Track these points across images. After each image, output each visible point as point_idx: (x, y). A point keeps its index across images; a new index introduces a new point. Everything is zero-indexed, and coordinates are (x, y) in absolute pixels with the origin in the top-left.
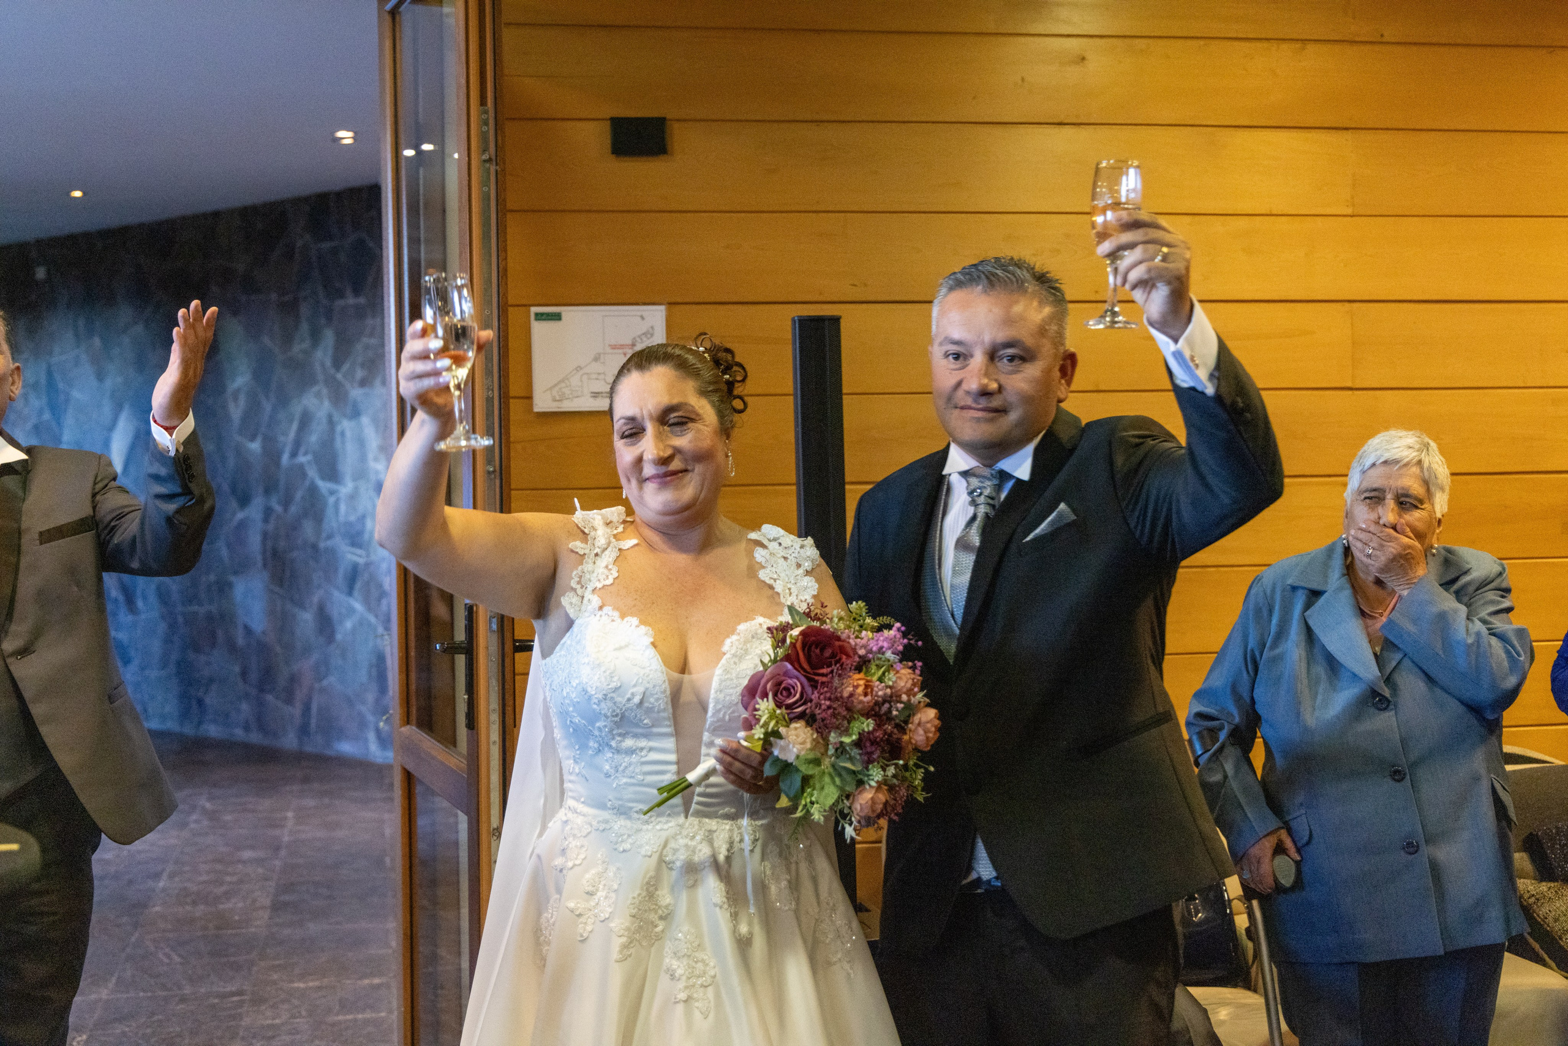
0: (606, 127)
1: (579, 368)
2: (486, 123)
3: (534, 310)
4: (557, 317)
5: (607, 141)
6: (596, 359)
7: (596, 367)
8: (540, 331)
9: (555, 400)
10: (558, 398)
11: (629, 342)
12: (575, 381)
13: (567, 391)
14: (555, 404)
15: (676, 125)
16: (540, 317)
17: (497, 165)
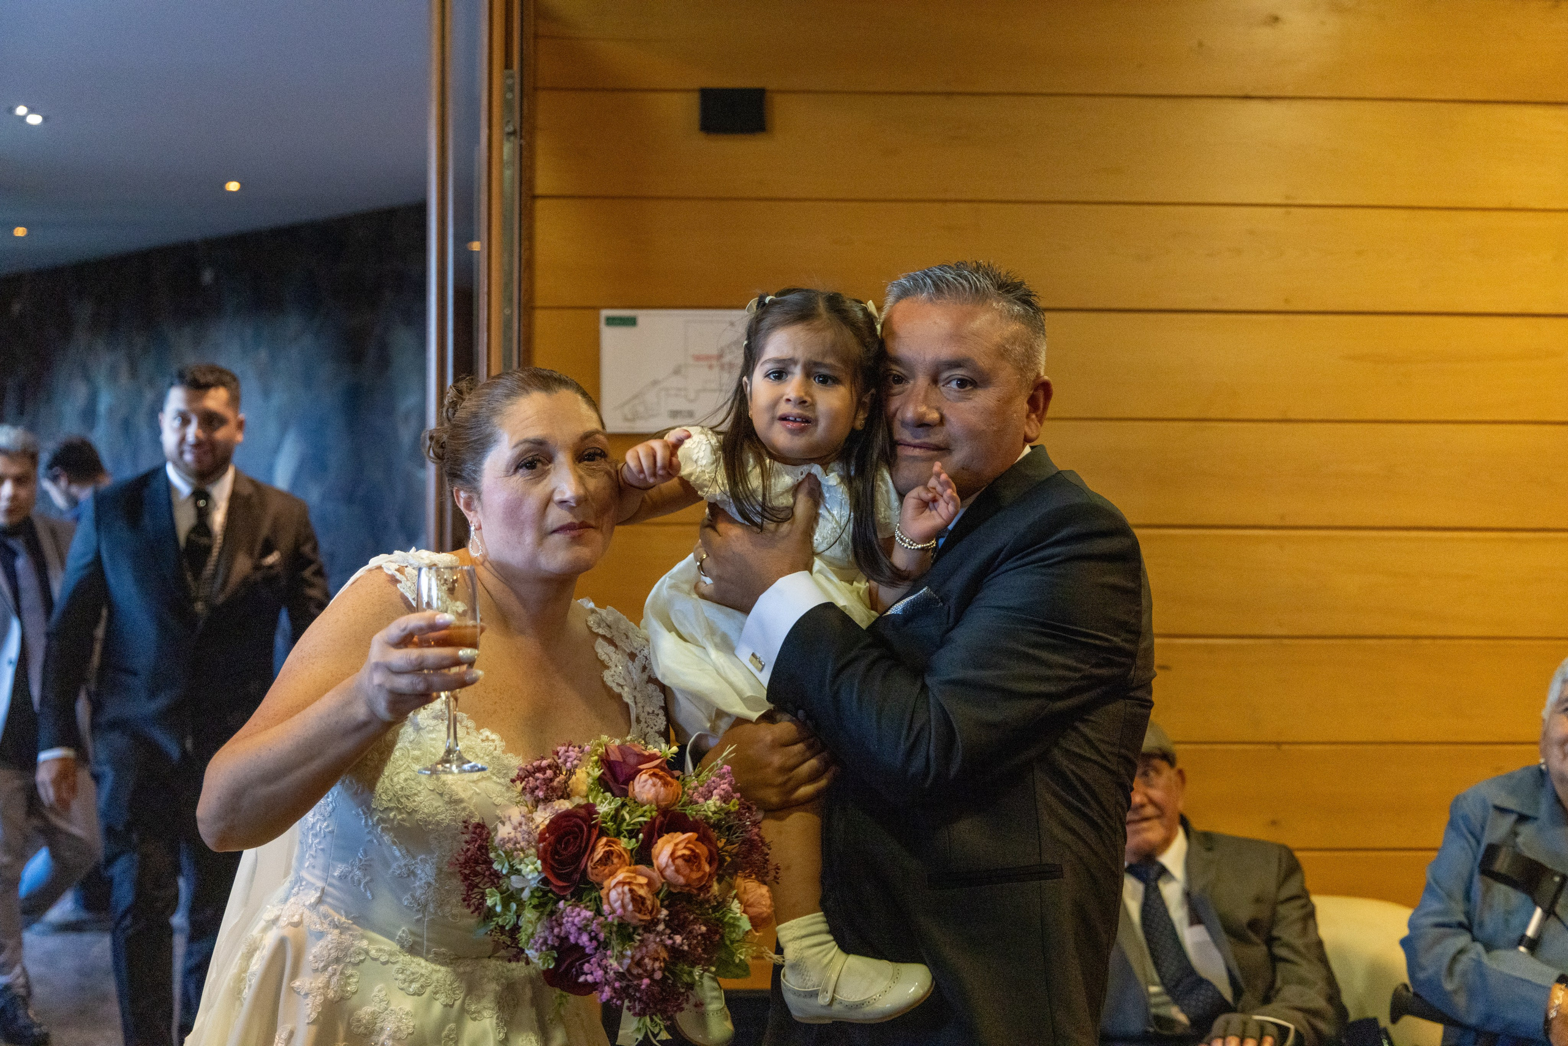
0: (694, 99)
1: (655, 383)
2: (511, 89)
3: (605, 313)
4: (631, 322)
5: (695, 115)
6: (677, 372)
7: (675, 382)
8: (611, 338)
9: (626, 419)
10: (629, 416)
11: (714, 352)
12: (651, 397)
13: (641, 409)
14: (627, 424)
15: (778, 99)
16: (611, 321)
17: (521, 138)
